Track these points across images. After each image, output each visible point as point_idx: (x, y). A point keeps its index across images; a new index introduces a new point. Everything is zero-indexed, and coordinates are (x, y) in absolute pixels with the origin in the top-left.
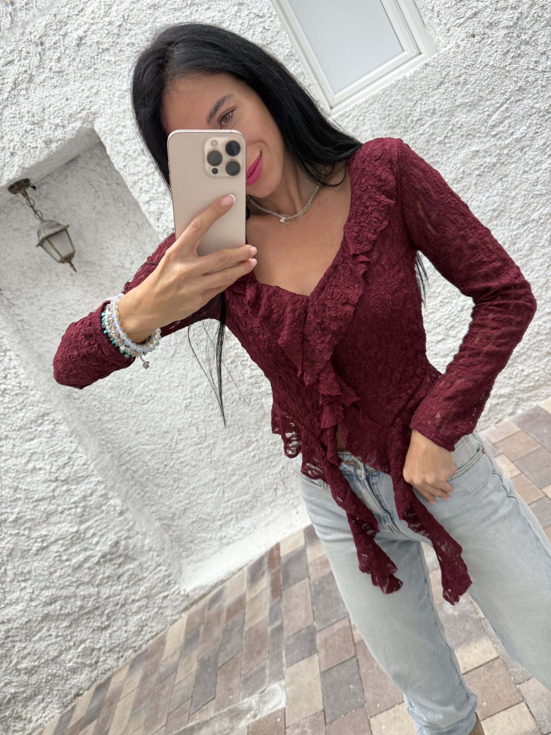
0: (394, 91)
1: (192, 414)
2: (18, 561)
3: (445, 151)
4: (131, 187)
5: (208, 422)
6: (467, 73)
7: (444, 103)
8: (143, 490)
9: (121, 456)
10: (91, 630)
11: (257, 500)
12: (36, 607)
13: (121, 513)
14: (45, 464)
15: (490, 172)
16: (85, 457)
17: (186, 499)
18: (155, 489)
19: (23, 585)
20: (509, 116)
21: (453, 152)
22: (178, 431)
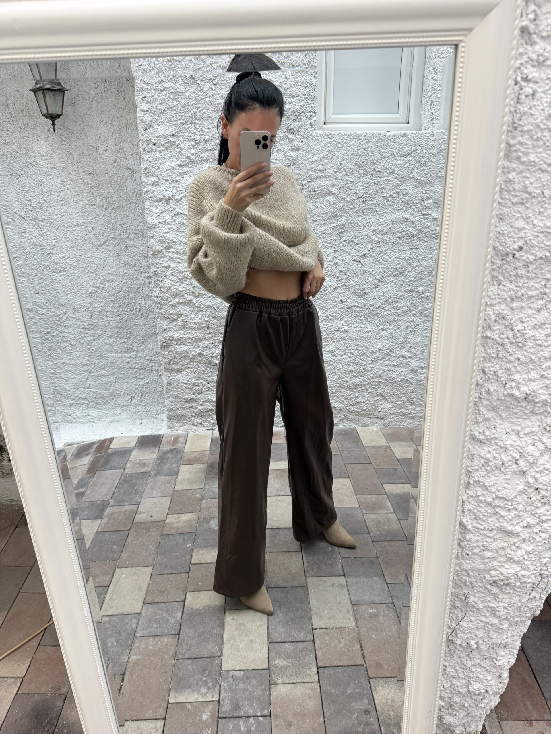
0: (373, 140)
1: (93, 302)
5: (103, 315)
6: (429, 158)
7: (403, 170)
11: (113, 399)
15: (408, 239)
21: (391, 210)
22: (74, 309)
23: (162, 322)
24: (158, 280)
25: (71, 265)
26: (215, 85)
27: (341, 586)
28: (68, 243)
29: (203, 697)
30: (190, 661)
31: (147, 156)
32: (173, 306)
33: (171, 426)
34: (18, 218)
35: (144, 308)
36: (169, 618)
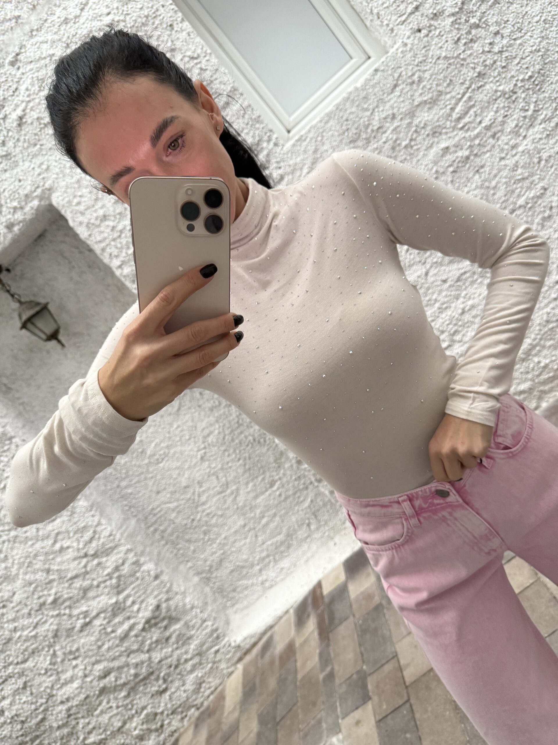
0: (348, 105)
1: (209, 464)
2: (65, 640)
3: (413, 154)
4: (101, 254)
5: (227, 469)
7: (402, 105)
8: (174, 548)
9: (146, 518)
10: (150, 695)
11: (292, 538)
12: (91, 682)
13: (156, 577)
14: (72, 542)
15: (464, 166)
16: (109, 529)
17: (220, 550)
18: (187, 545)
19: (74, 663)
20: (474, 105)
22: (198, 483)
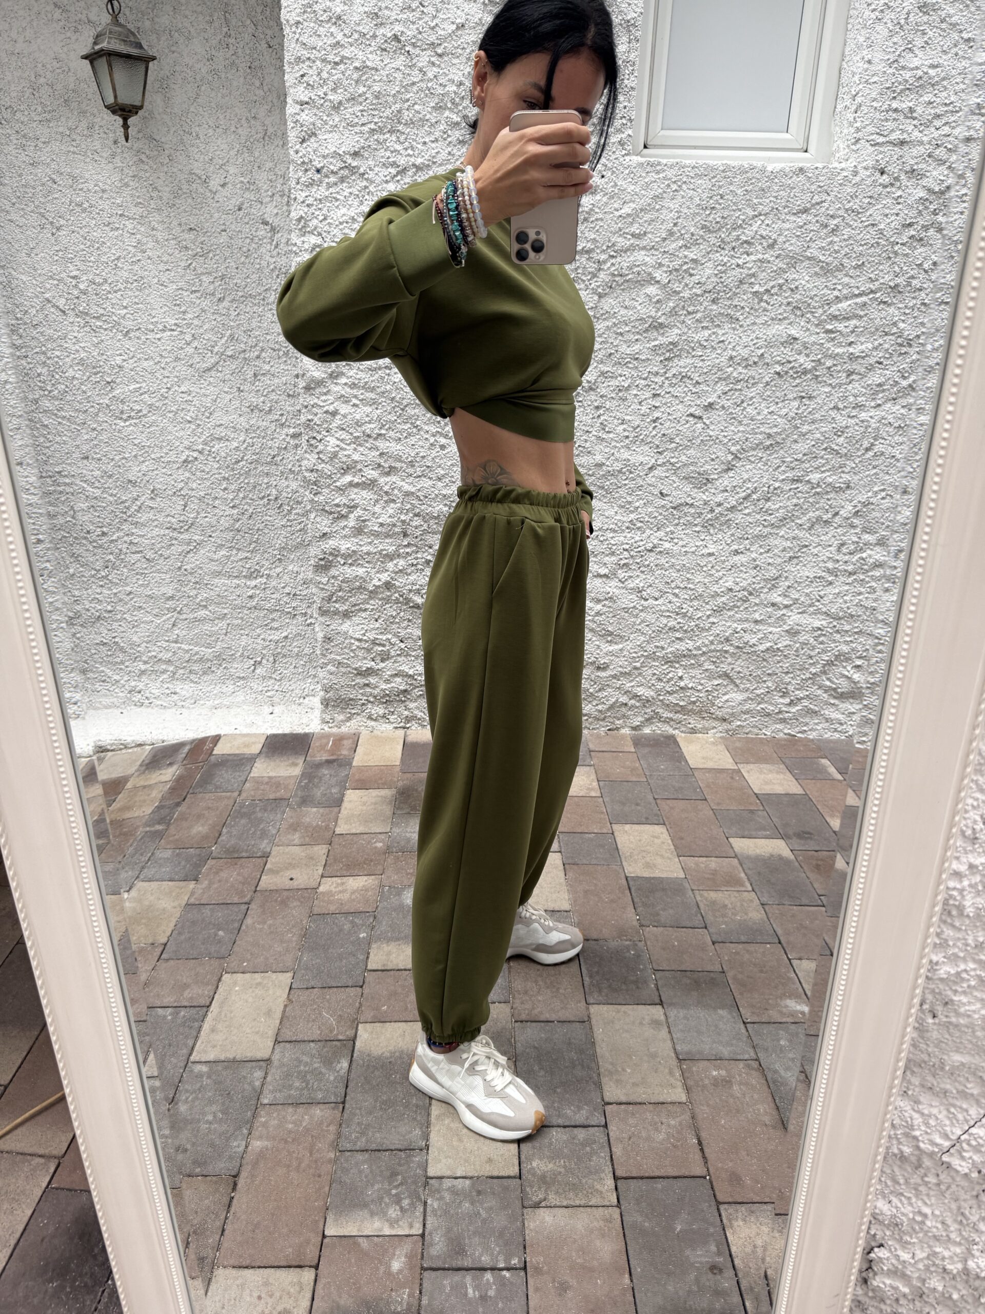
0: (738, 179)
1: (189, 479)
3: (756, 310)
4: (290, 63)
5: (208, 504)
6: (843, 220)
7: (793, 241)
15: (794, 378)
17: (109, 603)
20: (861, 317)
21: (765, 318)
22: (153, 491)
23: (318, 519)
24: (314, 438)
25: (151, 406)
26: (440, 56)
27: (655, 1023)
28: (145, 364)
29: (392, 1226)
30: (367, 1155)
31: (304, 194)
32: (341, 490)
33: (328, 718)
34: (52, 310)
35: (284, 494)
36: (323, 1070)
